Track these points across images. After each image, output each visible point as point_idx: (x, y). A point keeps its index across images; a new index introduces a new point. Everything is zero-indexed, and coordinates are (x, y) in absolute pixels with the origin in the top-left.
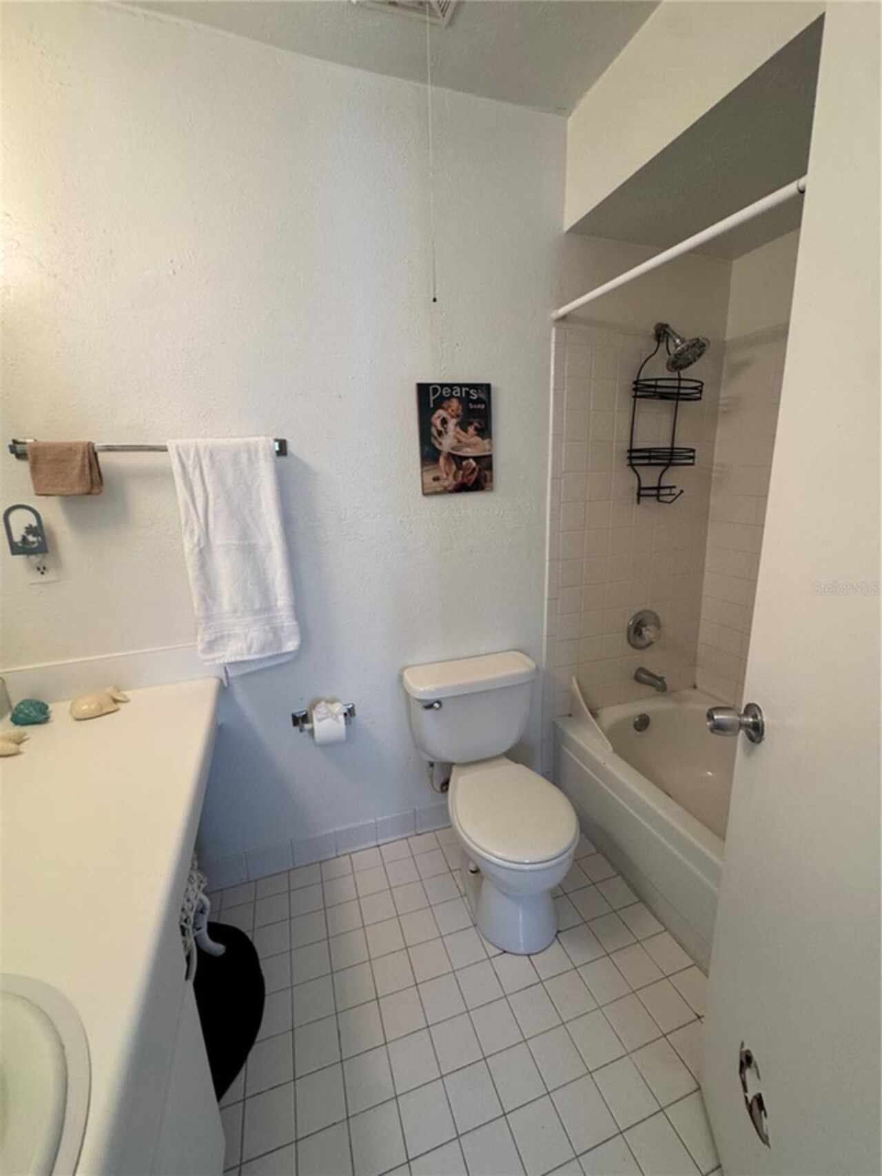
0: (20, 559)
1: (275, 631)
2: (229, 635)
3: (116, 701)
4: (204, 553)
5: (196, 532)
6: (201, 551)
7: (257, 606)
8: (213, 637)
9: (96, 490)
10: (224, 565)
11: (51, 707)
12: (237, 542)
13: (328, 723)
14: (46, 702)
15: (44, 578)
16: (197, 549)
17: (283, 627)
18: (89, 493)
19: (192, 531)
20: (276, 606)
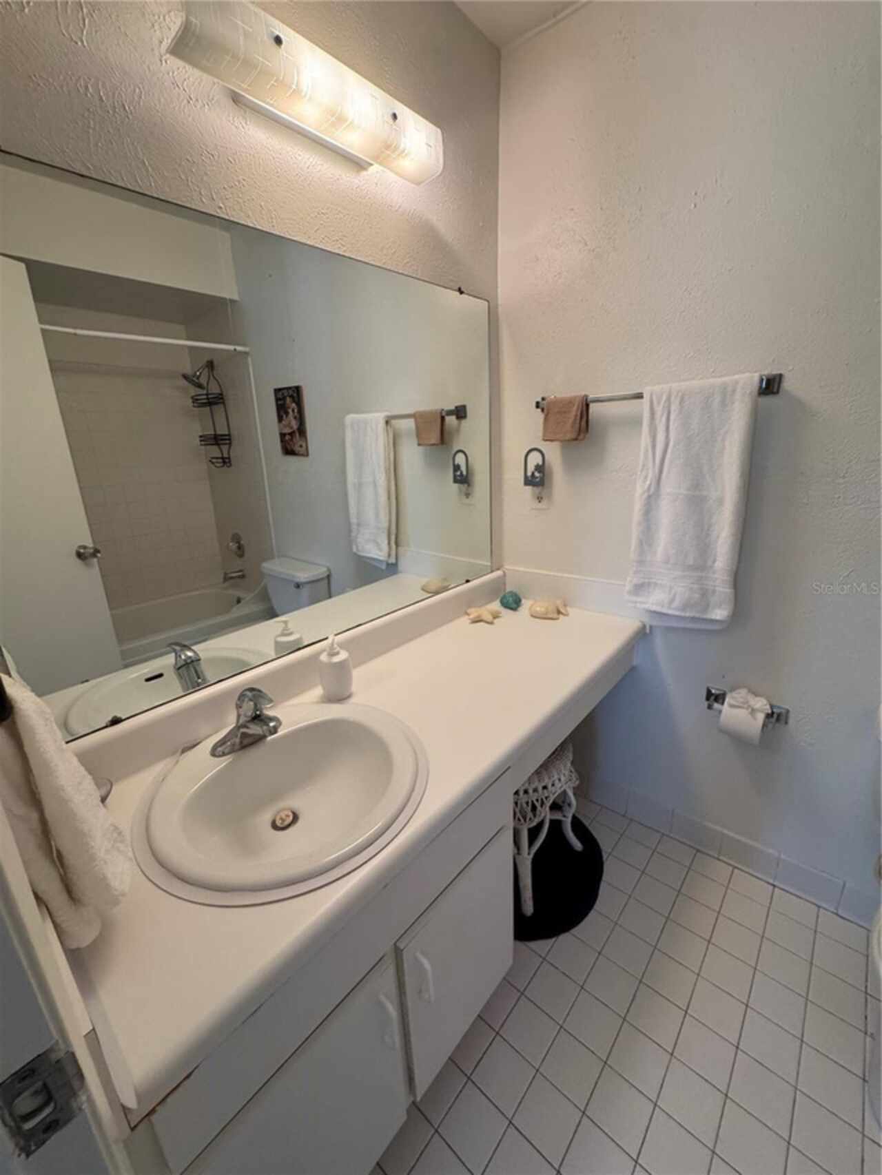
0: (529, 488)
1: (705, 593)
2: (656, 584)
3: (559, 612)
4: (651, 500)
5: (649, 479)
6: (649, 497)
7: (691, 561)
8: (641, 581)
9: (581, 437)
10: (667, 513)
11: (523, 601)
12: (685, 492)
13: (742, 713)
14: (521, 597)
15: (540, 506)
16: (646, 495)
17: (714, 592)
18: (576, 439)
19: (646, 477)
20: (711, 567)
